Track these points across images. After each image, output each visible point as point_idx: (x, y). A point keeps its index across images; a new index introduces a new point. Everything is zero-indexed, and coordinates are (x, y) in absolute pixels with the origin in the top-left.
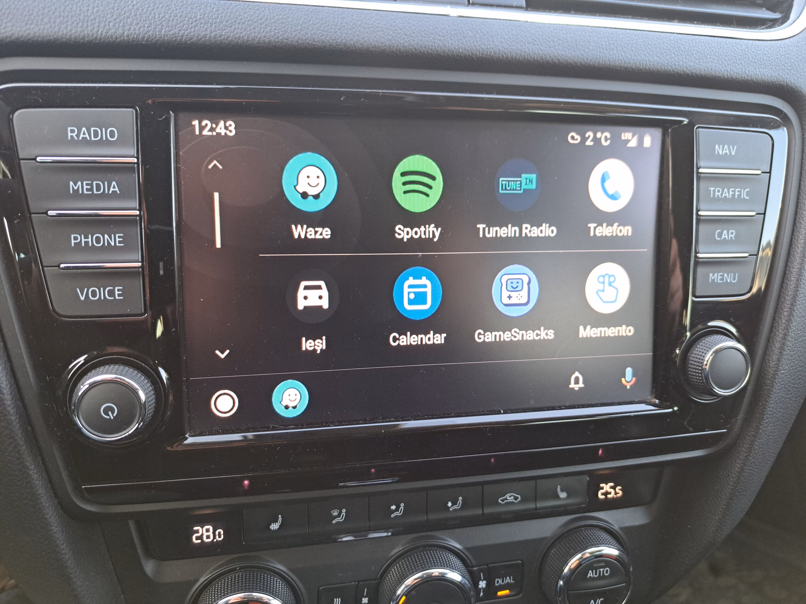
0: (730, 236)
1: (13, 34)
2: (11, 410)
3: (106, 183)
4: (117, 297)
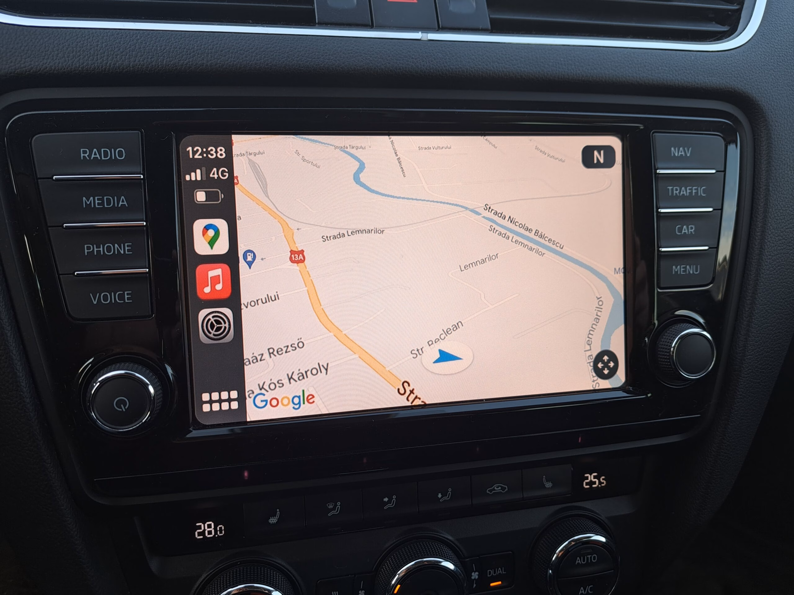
0: (690, 230)
1: (32, 68)
2: (30, 407)
3: (116, 197)
4: (126, 301)
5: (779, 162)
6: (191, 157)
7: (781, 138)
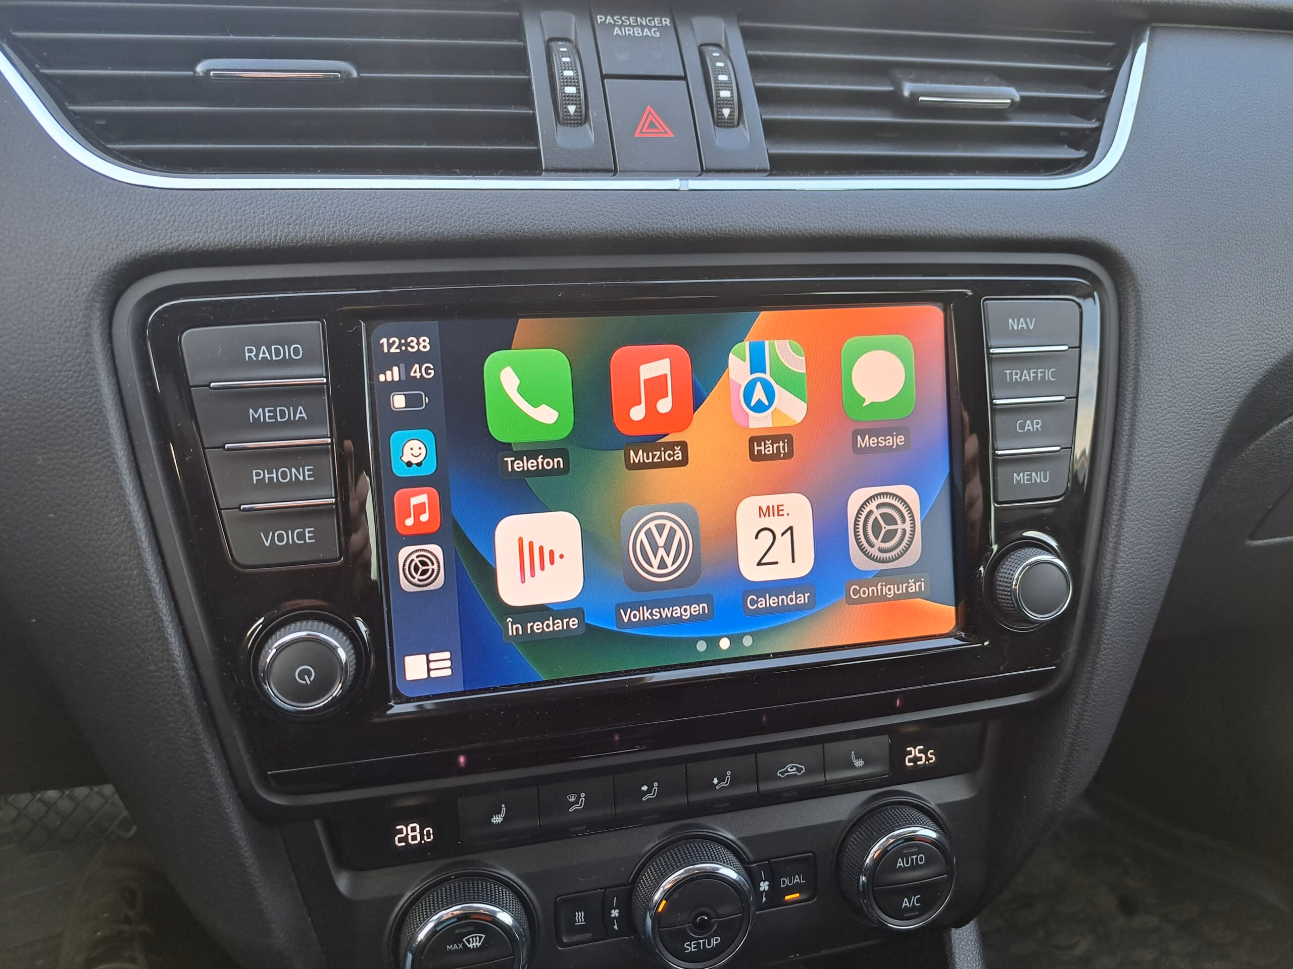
0: (1035, 426)
1: (180, 245)
2: (185, 681)
3: (291, 408)
4: (308, 541)
5: (1152, 333)
6: (386, 351)
7: (1154, 302)
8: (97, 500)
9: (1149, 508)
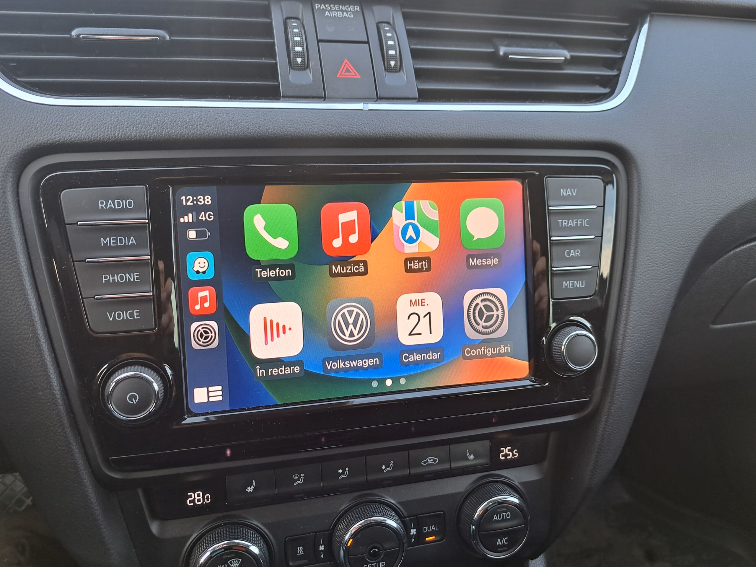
0: (576, 254)
1: (60, 139)
2: (60, 402)
3: (127, 238)
4: (135, 318)
5: (647, 198)
6: (184, 204)
7: (649, 180)
8: (8, 292)
9: (645, 303)
